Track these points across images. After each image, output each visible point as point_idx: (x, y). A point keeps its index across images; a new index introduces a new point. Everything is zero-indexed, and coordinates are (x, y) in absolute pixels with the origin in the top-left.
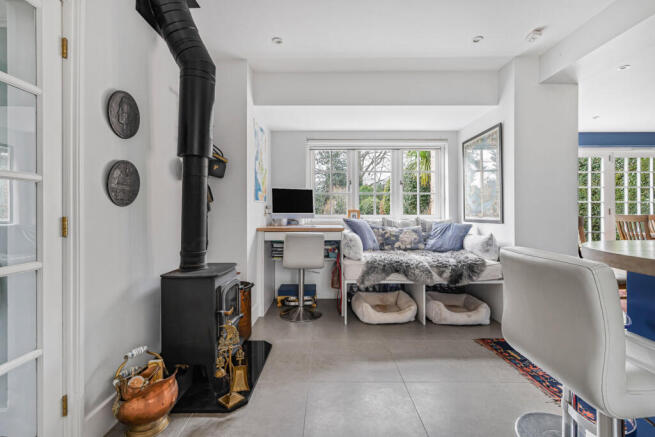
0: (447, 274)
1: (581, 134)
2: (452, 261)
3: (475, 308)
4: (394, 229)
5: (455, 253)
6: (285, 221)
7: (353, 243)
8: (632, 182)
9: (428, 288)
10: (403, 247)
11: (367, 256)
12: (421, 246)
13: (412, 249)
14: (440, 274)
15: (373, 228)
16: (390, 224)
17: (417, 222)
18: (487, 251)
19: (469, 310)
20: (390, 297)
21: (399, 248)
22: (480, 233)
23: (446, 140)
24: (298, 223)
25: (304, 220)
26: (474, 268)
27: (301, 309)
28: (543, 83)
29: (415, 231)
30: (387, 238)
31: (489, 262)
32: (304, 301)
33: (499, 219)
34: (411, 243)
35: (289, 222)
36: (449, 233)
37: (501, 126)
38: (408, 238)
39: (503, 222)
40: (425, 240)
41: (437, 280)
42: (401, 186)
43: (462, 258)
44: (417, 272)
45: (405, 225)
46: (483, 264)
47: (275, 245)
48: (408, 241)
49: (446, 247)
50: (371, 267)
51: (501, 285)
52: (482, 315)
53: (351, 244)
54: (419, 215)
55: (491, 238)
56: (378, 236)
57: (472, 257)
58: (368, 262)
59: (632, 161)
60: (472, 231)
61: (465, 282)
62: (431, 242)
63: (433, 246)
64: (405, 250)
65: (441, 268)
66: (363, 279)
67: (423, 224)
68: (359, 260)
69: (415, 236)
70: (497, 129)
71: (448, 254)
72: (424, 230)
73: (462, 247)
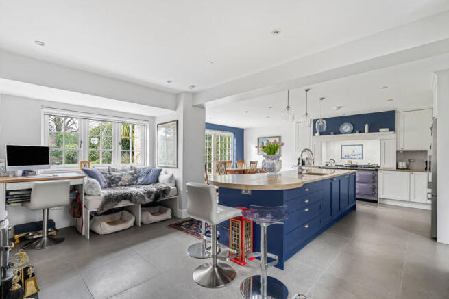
0: (153, 197)
1: (207, 123)
2: (155, 189)
3: (165, 212)
4: (118, 174)
5: (155, 185)
6: (20, 172)
7: (95, 185)
8: (221, 146)
9: (143, 206)
10: (124, 184)
11: (104, 192)
12: (135, 182)
13: (129, 185)
14: (149, 197)
15: (103, 173)
16: (114, 170)
17: (131, 168)
18: (171, 182)
19: (162, 213)
20: (117, 216)
21: (121, 185)
22: (166, 173)
23: (148, 121)
24: (35, 173)
25: (40, 171)
26: (165, 192)
27: (46, 239)
28: (194, 106)
29: (130, 174)
30: (113, 180)
31: (172, 188)
32: (48, 232)
33: (176, 166)
34: (128, 182)
35: (24, 173)
36: (151, 174)
37: (177, 122)
38: (127, 178)
39: (178, 167)
40: (136, 179)
41: (148, 200)
42: (120, 146)
43: (159, 187)
44: (137, 197)
45: (124, 170)
46: (169, 189)
47: (11, 193)
48: (127, 180)
49: (150, 182)
50: (108, 199)
51: (176, 198)
52: (168, 215)
53: (94, 186)
54: (131, 164)
55: (172, 176)
56: (106, 178)
57: (164, 186)
58: (106, 196)
59: (221, 137)
60: (162, 172)
61: (161, 199)
62: (140, 180)
63: (142, 181)
64: (126, 186)
65: (149, 193)
66: (102, 207)
67: (135, 169)
68: (99, 195)
69: (131, 177)
70: (175, 123)
71: (151, 186)
72: (136, 173)
73: (157, 181)
